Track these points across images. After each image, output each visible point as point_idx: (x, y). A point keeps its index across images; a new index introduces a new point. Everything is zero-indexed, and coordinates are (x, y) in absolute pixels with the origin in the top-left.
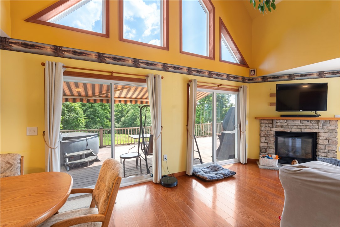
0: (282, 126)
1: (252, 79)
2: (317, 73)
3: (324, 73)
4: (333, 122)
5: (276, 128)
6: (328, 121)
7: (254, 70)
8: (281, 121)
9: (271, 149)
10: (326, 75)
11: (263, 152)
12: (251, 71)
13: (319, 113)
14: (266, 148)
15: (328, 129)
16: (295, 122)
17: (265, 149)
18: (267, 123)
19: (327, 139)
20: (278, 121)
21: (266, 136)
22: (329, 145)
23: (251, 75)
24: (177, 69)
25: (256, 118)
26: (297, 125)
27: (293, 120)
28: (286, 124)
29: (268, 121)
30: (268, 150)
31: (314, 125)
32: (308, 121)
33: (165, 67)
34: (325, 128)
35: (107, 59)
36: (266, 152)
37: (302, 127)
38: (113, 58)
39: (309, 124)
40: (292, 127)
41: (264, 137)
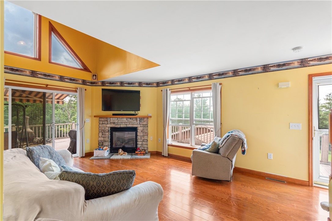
0: (114, 123)
1: (94, 83)
2: (138, 83)
3: (142, 83)
4: (145, 119)
5: (110, 125)
6: (142, 118)
7: (96, 75)
8: (114, 119)
9: (106, 142)
10: (143, 85)
11: (101, 146)
12: (93, 75)
13: (137, 112)
14: (102, 141)
15: (143, 124)
16: (123, 119)
17: (102, 143)
18: (104, 120)
19: (142, 132)
20: (111, 119)
21: (102, 131)
22: (143, 136)
23: (93, 79)
25: (95, 117)
26: (124, 121)
27: (122, 118)
28: (117, 121)
29: (105, 119)
30: (104, 143)
31: (135, 121)
32: (130, 118)
34: (141, 123)
36: (102, 145)
37: (127, 123)
39: (131, 121)
40: (120, 123)
41: (101, 133)
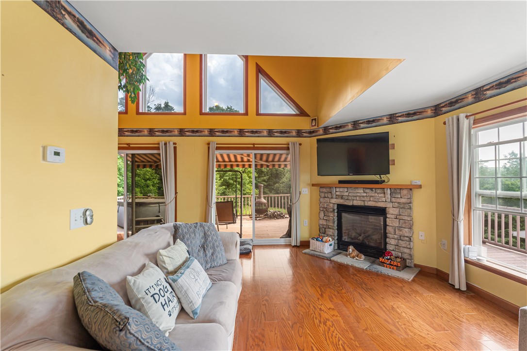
0: (342, 197)
1: (313, 132)
2: (388, 117)
3: (397, 115)
4: (405, 192)
5: (336, 200)
6: (396, 190)
7: (315, 119)
8: (341, 190)
9: (330, 229)
10: (399, 118)
11: (322, 233)
12: (312, 120)
13: (384, 177)
14: (325, 227)
15: (399, 203)
16: (357, 191)
17: (324, 229)
18: (326, 191)
19: (396, 218)
20: (338, 190)
21: (325, 210)
22: (400, 228)
23: (312, 126)
24: (195, 132)
25: (313, 185)
26: (359, 195)
27: (355, 188)
28: (347, 194)
29: (327, 189)
30: (326, 230)
31: (380, 195)
32: (371, 189)
33: (182, 132)
34: (394, 200)
35: (126, 133)
36: (325, 233)
37: (365, 199)
38: (130, 131)
39: (373, 195)
40: (353, 198)
41: (323, 212)
